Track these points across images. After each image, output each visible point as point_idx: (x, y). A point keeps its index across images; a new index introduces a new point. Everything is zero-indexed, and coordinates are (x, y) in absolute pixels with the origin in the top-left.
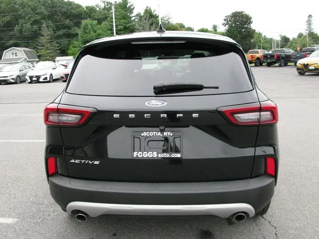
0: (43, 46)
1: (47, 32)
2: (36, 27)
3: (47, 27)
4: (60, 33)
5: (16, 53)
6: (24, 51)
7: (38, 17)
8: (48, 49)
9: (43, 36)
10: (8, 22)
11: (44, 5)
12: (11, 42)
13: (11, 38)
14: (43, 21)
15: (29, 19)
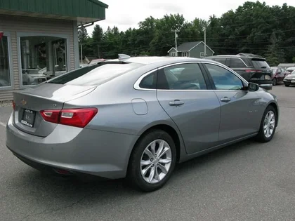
0: (270, 53)
1: (273, 40)
2: (266, 35)
3: (277, 35)
4: (290, 40)
7: (269, 26)
8: (274, 56)
9: (271, 44)
10: (243, 31)
11: (277, 14)
12: (243, 48)
13: (243, 45)
14: (273, 30)
15: (260, 28)
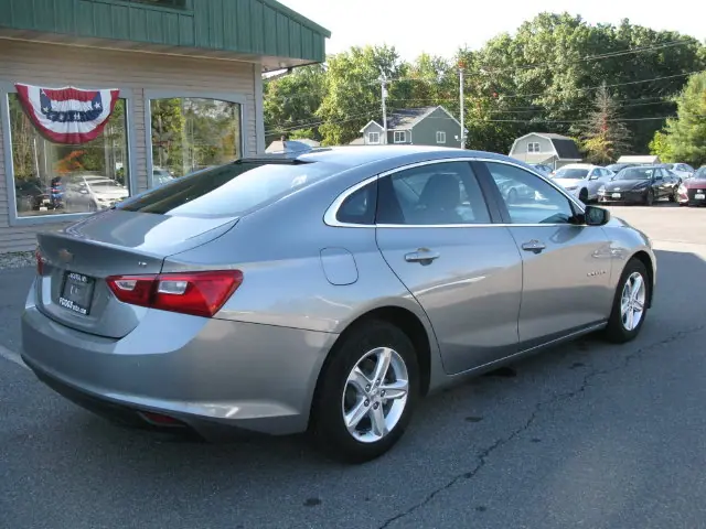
1: (604, 101)
3: (610, 90)
5: (537, 145)
6: (553, 140)
9: (598, 110)
